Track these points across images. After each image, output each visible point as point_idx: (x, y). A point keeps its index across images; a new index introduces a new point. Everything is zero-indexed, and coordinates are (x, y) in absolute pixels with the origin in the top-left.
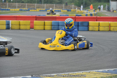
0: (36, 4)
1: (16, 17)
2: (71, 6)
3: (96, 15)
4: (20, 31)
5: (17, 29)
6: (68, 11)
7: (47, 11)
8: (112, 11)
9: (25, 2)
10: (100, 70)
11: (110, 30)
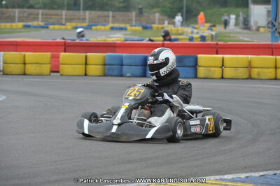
0: (64, 12)
1: (16, 45)
2: (152, 17)
3: (216, 38)
4: (26, 79)
5: (17, 73)
6: (145, 28)
7: (91, 29)
8: (254, 28)
9: (36, 6)
10: (226, 177)
11: (250, 75)
